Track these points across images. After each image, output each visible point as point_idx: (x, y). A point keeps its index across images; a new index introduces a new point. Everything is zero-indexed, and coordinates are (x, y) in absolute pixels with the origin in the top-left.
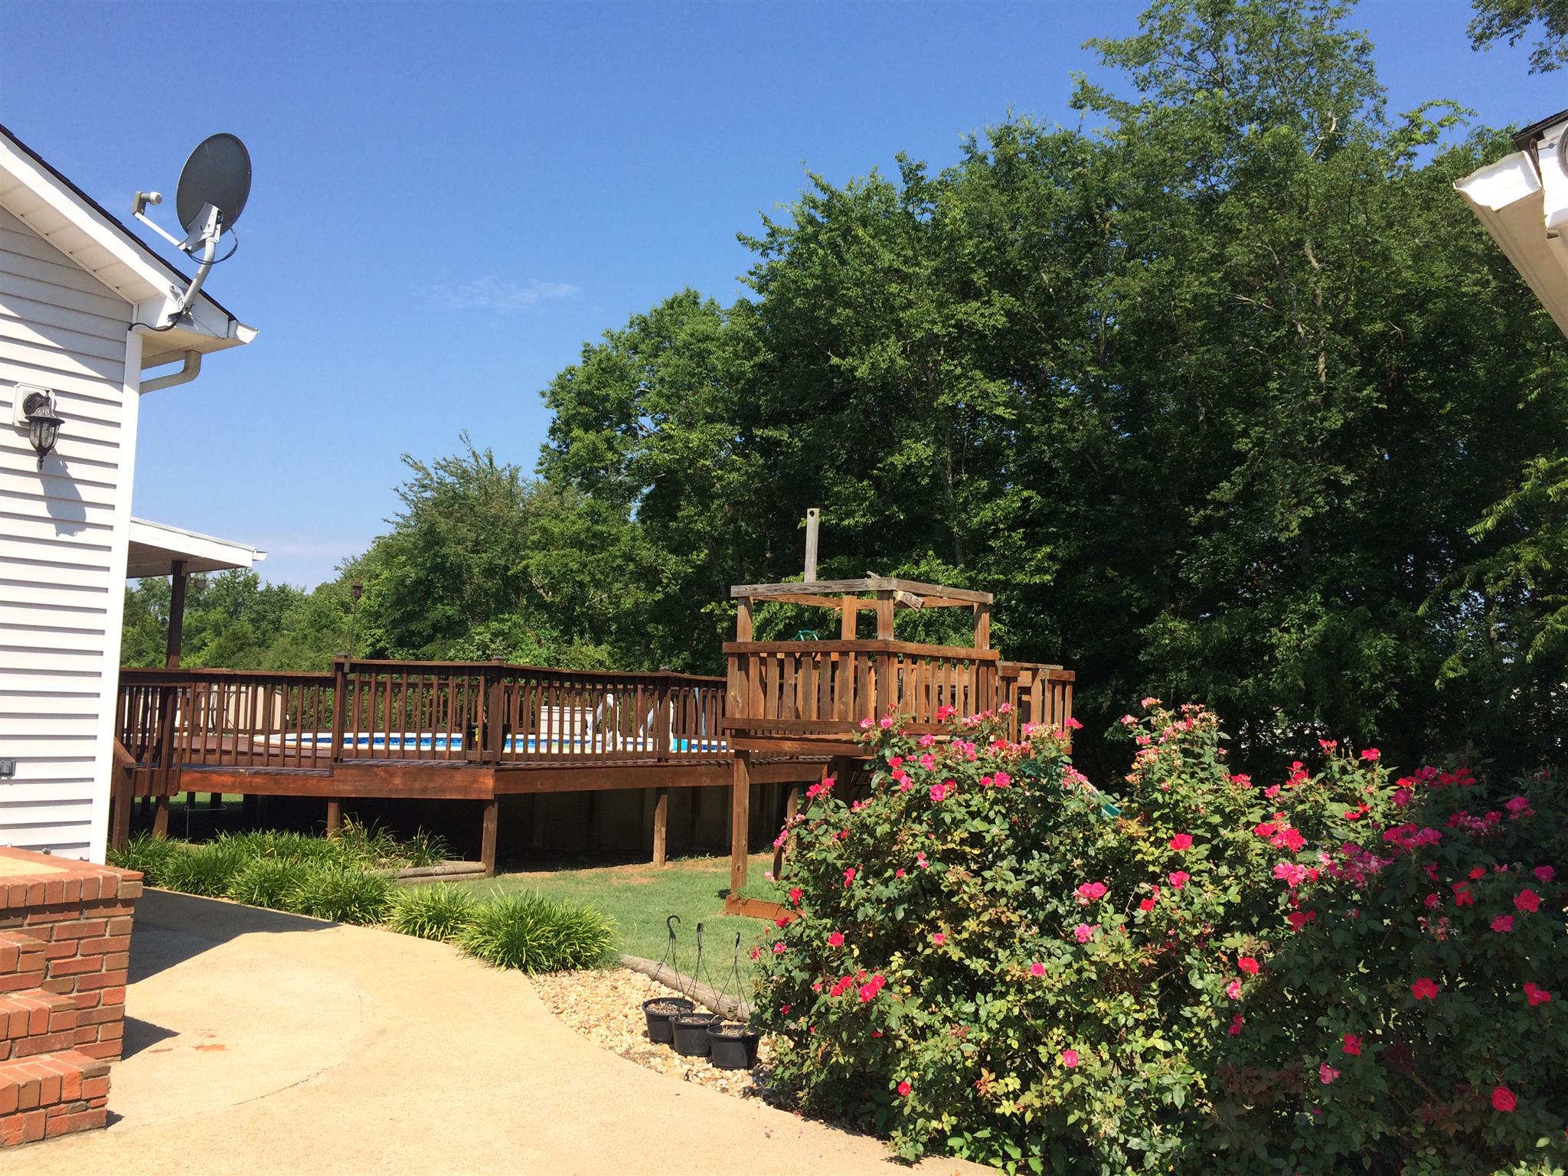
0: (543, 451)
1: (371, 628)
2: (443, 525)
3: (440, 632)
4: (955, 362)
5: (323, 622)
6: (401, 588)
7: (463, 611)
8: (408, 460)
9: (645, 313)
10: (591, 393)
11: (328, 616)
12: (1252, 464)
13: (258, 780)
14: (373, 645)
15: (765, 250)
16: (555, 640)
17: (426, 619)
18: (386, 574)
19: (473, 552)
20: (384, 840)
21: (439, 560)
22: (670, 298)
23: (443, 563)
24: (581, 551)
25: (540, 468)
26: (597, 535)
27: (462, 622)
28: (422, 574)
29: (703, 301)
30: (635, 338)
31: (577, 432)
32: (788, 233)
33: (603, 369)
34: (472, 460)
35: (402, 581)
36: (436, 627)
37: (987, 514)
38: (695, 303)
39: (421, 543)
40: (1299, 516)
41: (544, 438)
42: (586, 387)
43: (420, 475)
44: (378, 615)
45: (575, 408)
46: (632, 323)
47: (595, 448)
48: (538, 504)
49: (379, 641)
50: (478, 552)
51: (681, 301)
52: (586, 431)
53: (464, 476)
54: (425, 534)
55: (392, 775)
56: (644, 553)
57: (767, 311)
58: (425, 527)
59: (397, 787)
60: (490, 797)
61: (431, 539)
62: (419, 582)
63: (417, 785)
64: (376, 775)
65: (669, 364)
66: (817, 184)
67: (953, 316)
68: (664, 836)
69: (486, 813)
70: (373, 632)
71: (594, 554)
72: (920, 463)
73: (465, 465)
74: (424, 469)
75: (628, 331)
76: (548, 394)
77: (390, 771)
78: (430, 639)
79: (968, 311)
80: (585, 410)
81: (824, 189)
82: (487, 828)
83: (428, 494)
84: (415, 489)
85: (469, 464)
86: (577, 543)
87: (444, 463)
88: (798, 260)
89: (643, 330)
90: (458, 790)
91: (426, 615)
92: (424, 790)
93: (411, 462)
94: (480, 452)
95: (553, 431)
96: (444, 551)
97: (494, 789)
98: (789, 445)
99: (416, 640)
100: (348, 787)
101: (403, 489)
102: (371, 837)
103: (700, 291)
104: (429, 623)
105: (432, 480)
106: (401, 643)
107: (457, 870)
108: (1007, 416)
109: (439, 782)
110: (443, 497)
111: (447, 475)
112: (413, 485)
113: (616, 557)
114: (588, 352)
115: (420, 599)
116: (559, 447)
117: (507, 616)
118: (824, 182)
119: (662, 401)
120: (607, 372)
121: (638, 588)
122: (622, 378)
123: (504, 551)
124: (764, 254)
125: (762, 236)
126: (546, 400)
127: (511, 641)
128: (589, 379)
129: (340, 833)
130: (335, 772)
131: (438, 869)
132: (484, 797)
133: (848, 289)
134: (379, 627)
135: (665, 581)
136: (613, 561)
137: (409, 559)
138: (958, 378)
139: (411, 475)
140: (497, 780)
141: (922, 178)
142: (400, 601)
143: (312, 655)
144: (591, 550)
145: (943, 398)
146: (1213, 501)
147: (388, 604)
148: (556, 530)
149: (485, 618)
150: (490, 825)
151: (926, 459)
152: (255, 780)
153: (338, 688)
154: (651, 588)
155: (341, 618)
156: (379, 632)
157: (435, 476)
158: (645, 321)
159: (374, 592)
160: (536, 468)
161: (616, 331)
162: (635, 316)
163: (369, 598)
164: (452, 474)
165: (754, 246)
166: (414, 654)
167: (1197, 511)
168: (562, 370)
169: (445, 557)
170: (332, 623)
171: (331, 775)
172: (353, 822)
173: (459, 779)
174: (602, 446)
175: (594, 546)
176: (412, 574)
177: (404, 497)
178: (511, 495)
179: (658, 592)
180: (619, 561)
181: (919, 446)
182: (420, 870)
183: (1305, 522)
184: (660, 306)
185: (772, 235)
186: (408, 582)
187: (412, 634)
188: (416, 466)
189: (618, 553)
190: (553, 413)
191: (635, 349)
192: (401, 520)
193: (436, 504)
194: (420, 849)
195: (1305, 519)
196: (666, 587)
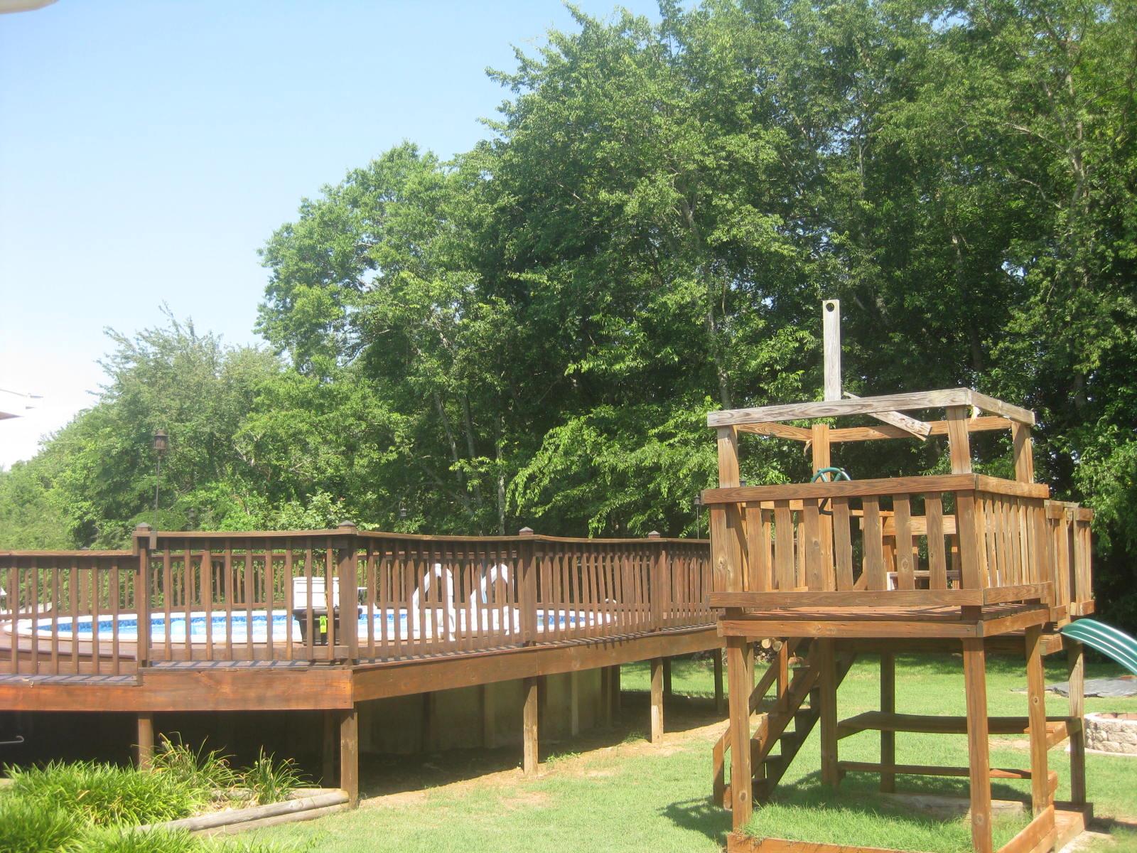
0: (260, 311)
1: (77, 501)
2: (146, 396)
3: (147, 502)
4: (727, 196)
5: (26, 497)
6: (107, 459)
7: (169, 480)
8: (111, 332)
9: (364, 166)
10: (313, 248)
11: (30, 492)
12: (1045, 294)
13: (46, 692)
14: (81, 518)
15: (516, 83)
16: (260, 506)
17: (133, 489)
18: (91, 446)
19: (177, 421)
20: (215, 764)
21: (144, 430)
22: (388, 151)
23: (148, 433)
24: (310, 411)
25: (258, 328)
26: (324, 394)
27: (168, 492)
28: (127, 445)
29: (422, 153)
30: (355, 192)
31: (300, 288)
32: (540, 68)
33: (325, 223)
34: (173, 329)
35: (108, 453)
36: (144, 499)
37: (764, 355)
38: (414, 156)
39: (126, 414)
40: (1099, 347)
41: (260, 297)
42: (307, 242)
43: (122, 347)
44: (84, 488)
45: (296, 264)
46: (349, 178)
47: (320, 303)
48: (241, 370)
49: (86, 514)
50: (182, 421)
51: (400, 156)
52: (310, 286)
53: (166, 347)
54: (130, 404)
55: (219, 682)
56: (377, 411)
57: (520, 147)
58: (128, 397)
59: (226, 699)
60: (349, 705)
61: (135, 409)
62: (124, 452)
63: (252, 694)
64: (197, 681)
65: (396, 213)
66: (573, 13)
67: (723, 148)
68: (536, 736)
69: (343, 727)
70: (80, 504)
71: (323, 413)
72: (694, 303)
73: (166, 334)
74: (126, 340)
75: (346, 186)
76: (265, 252)
77: (214, 678)
78: (137, 510)
79: (741, 145)
80: (308, 265)
81: (580, 19)
82: (346, 745)
83: (132, 365)
84: (118, 360)
85: (171, 334)
86: (305, 403)
87: (146, 334)
88: (550, 93)
89: (362, 184)
90: (306, 698)
91: (133, 486)
92: (261, 699)
93: (113, 333)
94: (182, 321)
95: (269, 291)
96: (148, 420)
97: (354, 696)
98: (547, 288)
99: (124, 511)
100: (165, 699)
101: (105, 361)
102: (201, 763)
103: (418, 144)
104: (136, 493)
105: (134, 351)
106: (109, 514)
107: (317, 803)
108: (785, 252)
109: (279, 688)
110: (145, 367)
111: (148, 345)
112: (116, 356)
113: (347, 416)
114: (306, 208)
115: (126, 470)
116: (277, 306)
117: (214, 485)
118: (582, 12)
119: (393, 251)
120: (328, 226)
121: (370, 448)
122: (344, 231)
123: (208, 419)
124: (515, 88)
125: (512, 69)
126: (262, 259)
127: (219, 510)
128: (310, 234)
129: (161, 761)
130: (145, 678)
131: (293, 804)
132: (340, 706)
133: (612, 120)
134: (85, 500)
135: (398, 440)
136: (344, 420)
137: (114, 430)
138: (730, 212)
139: (113, 347)
140: (356, 683)
141: (679, 10)
142: (106, 472)
143: (19, 530)
144: (320, 409)
145: (717, 234)
146: (1009, 334)
147: (94, 475)
148: (282, 391)
149: (191, 488)
150: (349, 742)
151: (700, 298)
152: (44, 692)
153: (143, 570)
154: (383, 448)
155: (41, 493)
156: (86, 504)
157: (137, 347)
158: (364, 175)
159: (79, 466)
160: (254, 328)
161: (334, 185)
162: (352, 171)
163: (74, 471)
164: (153, 344)
165: (504, 80)
166: (123, 526)
167: (996, 344)
168: (278, 228)
169: (150, 426)
170: (34, 497)
171: (140, 683)
172: (175, 744)
173: (307, 683)
174: (328, 301)
175: (322, 405)
176: (118, 444)
177: (107, 369)
178: (213, 363)
179: (391, 452)
180: (351, 420)
181: (693, 284)
182: (273, 806)
183: (1105, 355)
184: (378, 159)
185: (524, 69)
186: (114, 452)
187: (119, 505)
188: (119, 339)
189: (349, 412)
190: (270, 272)
191: (355, 203)
192: (104, 391)
193: (139, 374)
194: (264, 779)
195: (1105, 351)
196: (399, 447)
